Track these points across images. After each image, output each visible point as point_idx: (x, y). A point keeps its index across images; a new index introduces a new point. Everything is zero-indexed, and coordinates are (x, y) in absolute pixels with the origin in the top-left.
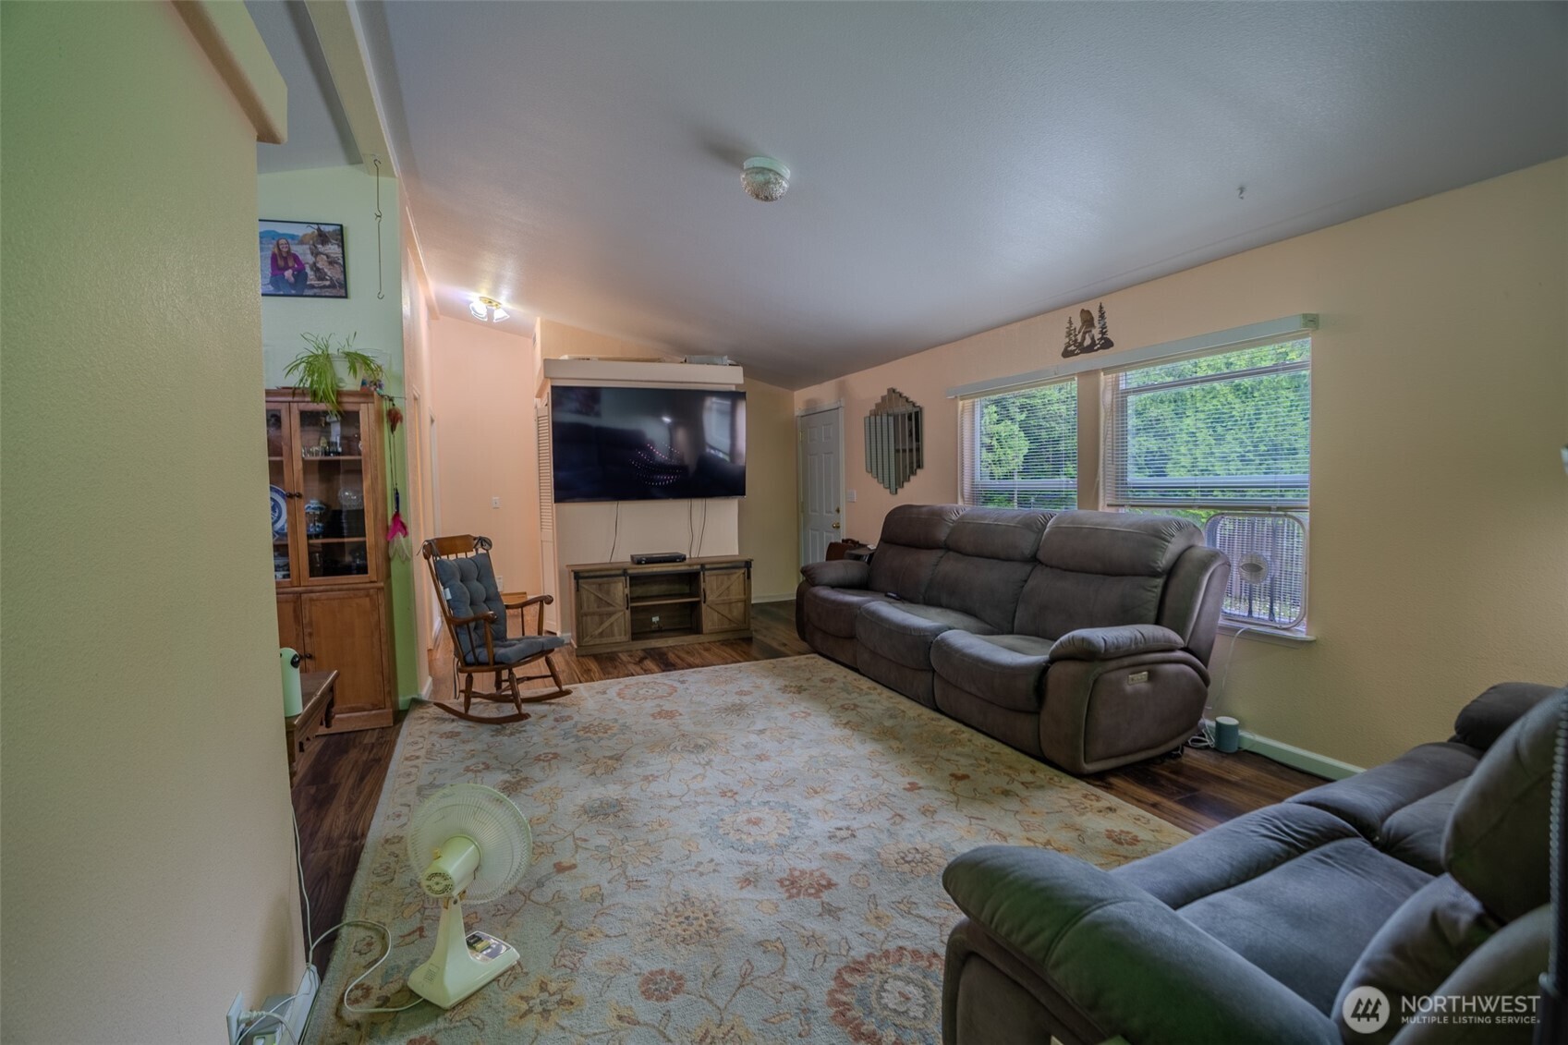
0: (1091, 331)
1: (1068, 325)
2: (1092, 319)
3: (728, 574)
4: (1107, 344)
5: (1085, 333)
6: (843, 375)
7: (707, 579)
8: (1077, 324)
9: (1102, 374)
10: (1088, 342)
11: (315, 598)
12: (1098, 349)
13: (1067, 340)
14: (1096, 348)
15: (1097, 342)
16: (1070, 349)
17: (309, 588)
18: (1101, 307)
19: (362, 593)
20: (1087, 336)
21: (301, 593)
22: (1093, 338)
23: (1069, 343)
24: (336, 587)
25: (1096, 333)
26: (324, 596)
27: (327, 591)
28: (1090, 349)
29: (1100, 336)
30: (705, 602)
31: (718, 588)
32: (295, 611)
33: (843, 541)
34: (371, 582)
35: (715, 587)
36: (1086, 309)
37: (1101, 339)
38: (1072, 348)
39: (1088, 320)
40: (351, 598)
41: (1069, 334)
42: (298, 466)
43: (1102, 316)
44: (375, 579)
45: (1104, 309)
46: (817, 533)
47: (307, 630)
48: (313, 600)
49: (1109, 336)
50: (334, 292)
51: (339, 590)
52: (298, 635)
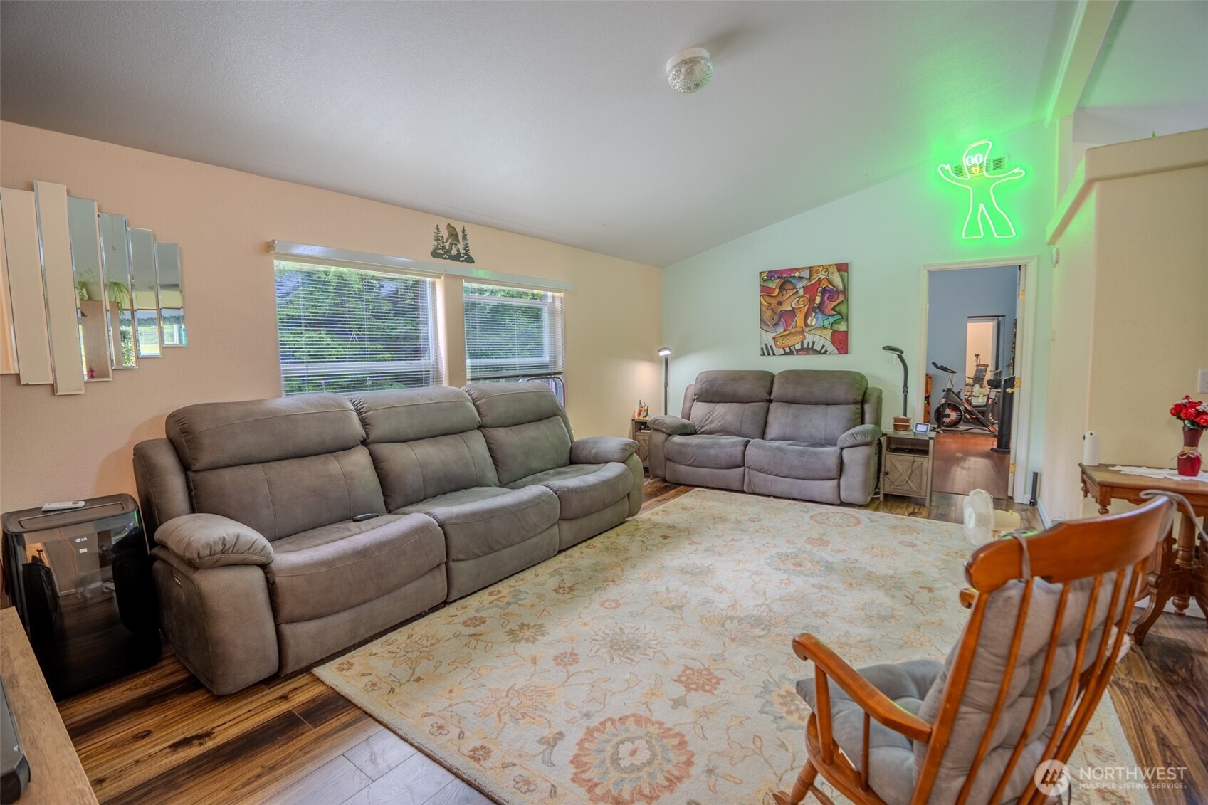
0: (456, 244)
1: (436, 231)
2: (457, 235)
4: (470, 260)
5: (451, 244)
8: (444, 233)
9: (464, 280)
10: (454, 252)
12: (463, 261)
13: (436, 243)
14: (461, 259)
15: (462, 255)
16: (439, 251)
18: (464, 229)
20: (453, 246)
22: (458, 251)
23: (437, 246)
25: (461, 246)
28: (456, 258)
29: (464, 251)
36: (451, 225)
37: (465, 254)
38: (441, 251)
39: (454, 235)
41: (437, 239)
43: (465, 237)
45: (467, 232)
49: (471, 253)
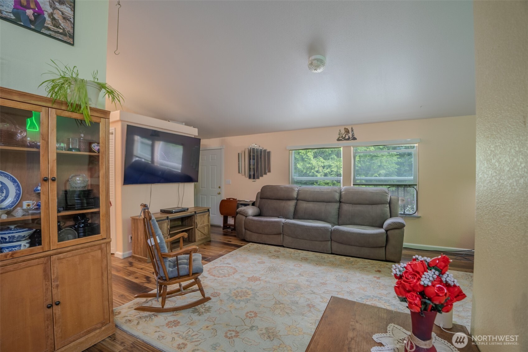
0: (348, 134)
1: (339, 132)
2: (349, 131)
3: (203, 215)
4: (354, 139)
5: (346, 135)
6: (225, 136)
7: (197, 217)
8: (343, 131)
9: (352, 147)
10: (347, 137)
11: (62, 257)
12: (351, 140)
13: (339, 136)
15: (351, 138)
16: (340, 139)
17: (59, 250)
18: (352, 128)
19: (97, 247)
20: (347, 135)
21: (50, 256)
22: (349, 137)
23: (340, 137)
24: (80, 246)
25: (350, 135)
26: (69, 254)
27: (72, 250)
28: (348, 139)
29: (352, 136)
30: (196, 228)
31: (200, 221)
32: (45, 271)
33: (227, 199)
34: (103, 239)
35: (199, 221)
36: (346, 128)
37: (352, 137)
38: (341, 138)
39: (347, 131)
40: (88, 252)
41: (340, 134)
42: (53, 157)
43: (352, 131)
44: (105, 237)
45: (354, 129)
46: (205, 196)
47: (54, 284)
48: (61, 259)
49: (355, 136)
50: (65, 39)
51: (82, 248)
52: (47, 289)
